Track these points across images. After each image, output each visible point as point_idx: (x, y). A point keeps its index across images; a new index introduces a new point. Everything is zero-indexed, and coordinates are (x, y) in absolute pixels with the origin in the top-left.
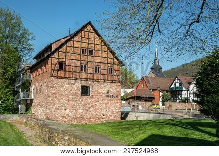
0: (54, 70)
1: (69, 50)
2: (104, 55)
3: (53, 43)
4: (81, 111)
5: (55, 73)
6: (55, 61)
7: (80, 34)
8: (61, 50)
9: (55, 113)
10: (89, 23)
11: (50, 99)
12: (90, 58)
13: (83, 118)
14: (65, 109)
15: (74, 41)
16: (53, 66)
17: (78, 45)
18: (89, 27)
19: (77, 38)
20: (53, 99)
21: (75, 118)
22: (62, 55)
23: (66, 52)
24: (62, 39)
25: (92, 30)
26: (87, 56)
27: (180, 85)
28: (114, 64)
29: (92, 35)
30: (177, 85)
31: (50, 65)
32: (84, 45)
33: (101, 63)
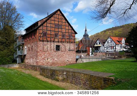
0: (40, 37)
1: (49, 25)
2: (67, 28)
3: (39, 21)
4: (56, 59)
5: (41, 39)
6: (41, 32)
7: (54, 16)
8: (44, 25)
9: (42, 61)
10: (59, 10)
11: (39, 54)
12: (60, 30)
13: (57, 63)
14: (48, 59)
15: (51, 20)
16: (40, 34)
17: (53, 22)
18: (59, 12)
19: (52, 18)
20: (41, 53)
21: (53, 64)
22: (45, 28)
23: (47, 26)
24: (44, 19)
25: (60, 14)
26: (58, 28)
27: (99, 44)
28: (72, 33)
29: (61, 17)
30: (98, 43)
31: (38, 34)
32: (56, 22)
33: (65, 32)
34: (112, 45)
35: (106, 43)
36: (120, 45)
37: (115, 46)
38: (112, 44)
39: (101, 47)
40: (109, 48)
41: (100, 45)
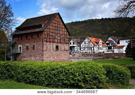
0: (45, 38)
1: (51, 27)
2: (64, 30)
3: (43, 23)
4: (56, 58)
5: (46, 40)
6: (46, 33)
7: (55, 19)
8: (48, 27)
11: (44, 53)
12: (58, 32)
17: (54, 25)
18: (58, 16)
19: (53, 21)
22: (48, 30)
23: (50, 29)
24: (46, 21)
25: (59, 18)
26: (57, 30)
27: (74, 43)
28: (67, 35)
29: (59, 20)
30: (72, 43)
31: (44, 35)
32: (56, 25)
33: (62, 34)
34: (90, 46)
35: (83, 43)
36: (98, 46)
37: (93, 47)
38: (90, 44)
39: (75, 47)
40: (86, 49)
41: (75, 45)
